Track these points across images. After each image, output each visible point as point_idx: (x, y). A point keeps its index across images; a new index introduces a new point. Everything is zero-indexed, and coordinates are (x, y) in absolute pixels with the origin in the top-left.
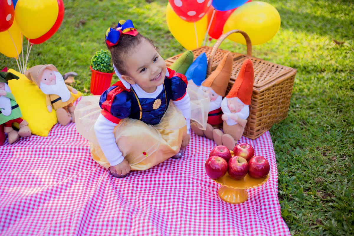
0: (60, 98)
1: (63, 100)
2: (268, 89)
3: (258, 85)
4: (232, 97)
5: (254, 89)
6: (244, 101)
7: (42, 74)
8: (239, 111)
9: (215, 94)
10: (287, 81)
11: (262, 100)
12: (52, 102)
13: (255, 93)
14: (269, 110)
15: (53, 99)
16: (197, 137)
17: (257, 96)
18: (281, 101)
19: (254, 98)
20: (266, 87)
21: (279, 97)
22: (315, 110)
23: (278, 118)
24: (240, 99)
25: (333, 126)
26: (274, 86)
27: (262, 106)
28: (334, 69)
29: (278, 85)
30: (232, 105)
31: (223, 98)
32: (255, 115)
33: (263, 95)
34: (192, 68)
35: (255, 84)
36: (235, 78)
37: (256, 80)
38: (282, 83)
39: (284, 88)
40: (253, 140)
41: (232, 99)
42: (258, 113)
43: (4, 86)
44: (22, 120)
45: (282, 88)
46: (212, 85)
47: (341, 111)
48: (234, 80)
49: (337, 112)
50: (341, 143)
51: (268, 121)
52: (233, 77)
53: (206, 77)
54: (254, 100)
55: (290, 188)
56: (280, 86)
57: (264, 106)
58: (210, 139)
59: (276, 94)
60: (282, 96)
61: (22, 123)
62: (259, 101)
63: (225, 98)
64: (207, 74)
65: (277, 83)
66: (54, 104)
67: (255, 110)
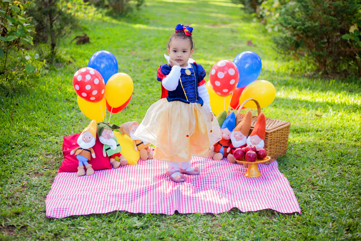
0: (142, 143)
1: (144, 143)
2: (274, 132)
3: (268, 129)
4: (253, 135)
5: (266, 131)
6: (261, 137)
7: (131, 127)
8: (258, 144)
9: (243, 135)
10: (285, 129)
11: (271, 138)
12: (137, 145)
13: (267, 133)
14: (275, 146)
15: (138, 143)
16: (232, 164)
17: (268, 135)
18: (282, 141)
19: (266, 136)
20: (273, 130)
21: (280, 139)
22: (304, 151)
23: (281, 153)
24: (258, 136)
25: (316, 158)
26: (277, 131)
27: (271, 142)
28: (315, 130)
29: (280, 130)
30: (253, 140)
31: (247, 138)
32: (267, 148)
33: (272, 135)
34: (227, 121)
35: (266, 129)
36: (254, 126)
37: (267, 126)
38: (282, 129)
39: (284, 133)
40: (266, 164)
41: (253, 136)
42: (269, 147)
43: (111, 132)
44: (121, 155)
45: (282, 133)
46: (240, 129)
47: (321, 151)
48: (253, 128)
49: (318, 152)
50: (322, 165)
51: (275, 154)
52: (252, 126)
53: (235, 127)
54: (266, 138)
55: (292, 182)
56: (281, 131)
57: (272, 143)
58: (240, 165)
59: (279, 136)
60: (282, 138)
61: (121, 156)
62: (269, 139)
63: (249, 137)
64: (236, 125)
65: (279, 129)
66: (138, 146)
67: (267, 145)
